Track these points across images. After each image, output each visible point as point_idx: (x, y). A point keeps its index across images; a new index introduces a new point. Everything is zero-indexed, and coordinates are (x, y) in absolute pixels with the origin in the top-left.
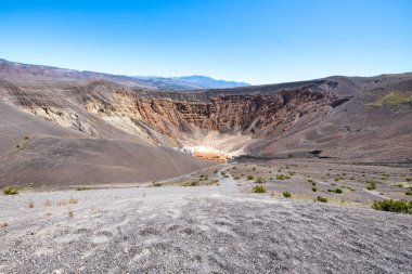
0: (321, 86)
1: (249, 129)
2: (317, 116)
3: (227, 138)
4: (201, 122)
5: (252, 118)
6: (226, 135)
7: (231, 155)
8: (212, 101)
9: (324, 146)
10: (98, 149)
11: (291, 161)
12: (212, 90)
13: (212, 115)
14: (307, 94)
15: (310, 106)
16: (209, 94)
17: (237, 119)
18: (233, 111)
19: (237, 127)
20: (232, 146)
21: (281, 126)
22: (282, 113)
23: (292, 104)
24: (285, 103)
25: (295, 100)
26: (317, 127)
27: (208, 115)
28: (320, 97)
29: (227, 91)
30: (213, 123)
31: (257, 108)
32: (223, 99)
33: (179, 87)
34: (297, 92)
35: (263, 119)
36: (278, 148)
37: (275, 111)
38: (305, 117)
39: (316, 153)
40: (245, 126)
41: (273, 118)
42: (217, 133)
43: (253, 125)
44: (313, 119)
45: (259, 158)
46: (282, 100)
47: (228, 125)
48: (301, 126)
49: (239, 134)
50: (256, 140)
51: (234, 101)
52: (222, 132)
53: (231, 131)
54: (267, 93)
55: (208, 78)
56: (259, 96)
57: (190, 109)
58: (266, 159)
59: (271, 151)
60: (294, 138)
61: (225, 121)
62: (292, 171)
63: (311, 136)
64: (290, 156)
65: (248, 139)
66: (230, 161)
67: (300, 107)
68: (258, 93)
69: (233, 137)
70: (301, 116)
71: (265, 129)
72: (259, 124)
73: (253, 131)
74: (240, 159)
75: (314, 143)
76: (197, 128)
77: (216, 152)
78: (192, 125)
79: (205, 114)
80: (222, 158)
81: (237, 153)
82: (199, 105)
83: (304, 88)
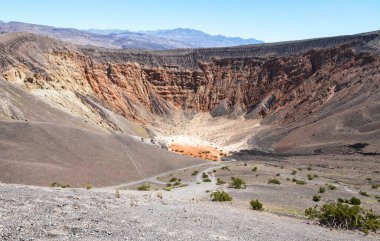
0: (370, 44)
1: (258, 110)
2: (363, 90)
3: (223, 123)
4: (184, 99)
5: (263, 94)
6: (222, 120)
7: (227, 150)
8: (202, 67)
9: (371, 137)
10: (13, 137)
11: (318, 159)
12: (202, 51)
13: (202, 88)
14: (349, 55)
15: (351, 74)
16: (198, 55)
17: (240, 95)
18: (234, 82)
19: (238, 107)
20: (229, 136)
21: (306, 105)
22: (309, 86)
23: (324, 71)
24: (314, 70)
25: (329, 66)
26: (362, 108)
27: (195, 88)
28: (369, 60)
29: (225, 51)
30: (202, 101)
31: (270, 78)
32: (218, 63)
33: (154, 46)
34: (333, 52)
35: (279, 94)
36: (300, 139)
37: (298, 82)
38: (344, 91)
39: (358, 147)
40: (251, 106)
41: (295, 92)
42: (208, 115)
43: (263, 104)
44: (355, 95)
45: (271, 154)
46: (309, 66)
47: (225, 103)
48: (338, 105)
49: (242, 117)
50: (268, 127)
51: (236, 67)
52: (216, 114)
53: (229, 114)
54: (286, 55)
55: (199, 33)
56: (274, 59)
57: (167, 79)
58: (280, 155)
59: (290, 144)
60: (324, 124)
61: (221, 98)
62: (312, 173)
63: (352, 121)
64: (318, 152)
65: (256, 125)
66: (225, 158)
67: (336, 77)
68: (272, 54)
69: (231, 122)
70: (338, 89)
71: (282, 111)
72: (272, 103)
73: (263, 113)
74: (240, 155)
75: (357, 132)
76: (178, 108)
77: (205, 145)
78: (171, 103)
79: (190, 86)
80: (214, 153)
81: (236, 147)
82: (182, 74)
83: (343, 47)
